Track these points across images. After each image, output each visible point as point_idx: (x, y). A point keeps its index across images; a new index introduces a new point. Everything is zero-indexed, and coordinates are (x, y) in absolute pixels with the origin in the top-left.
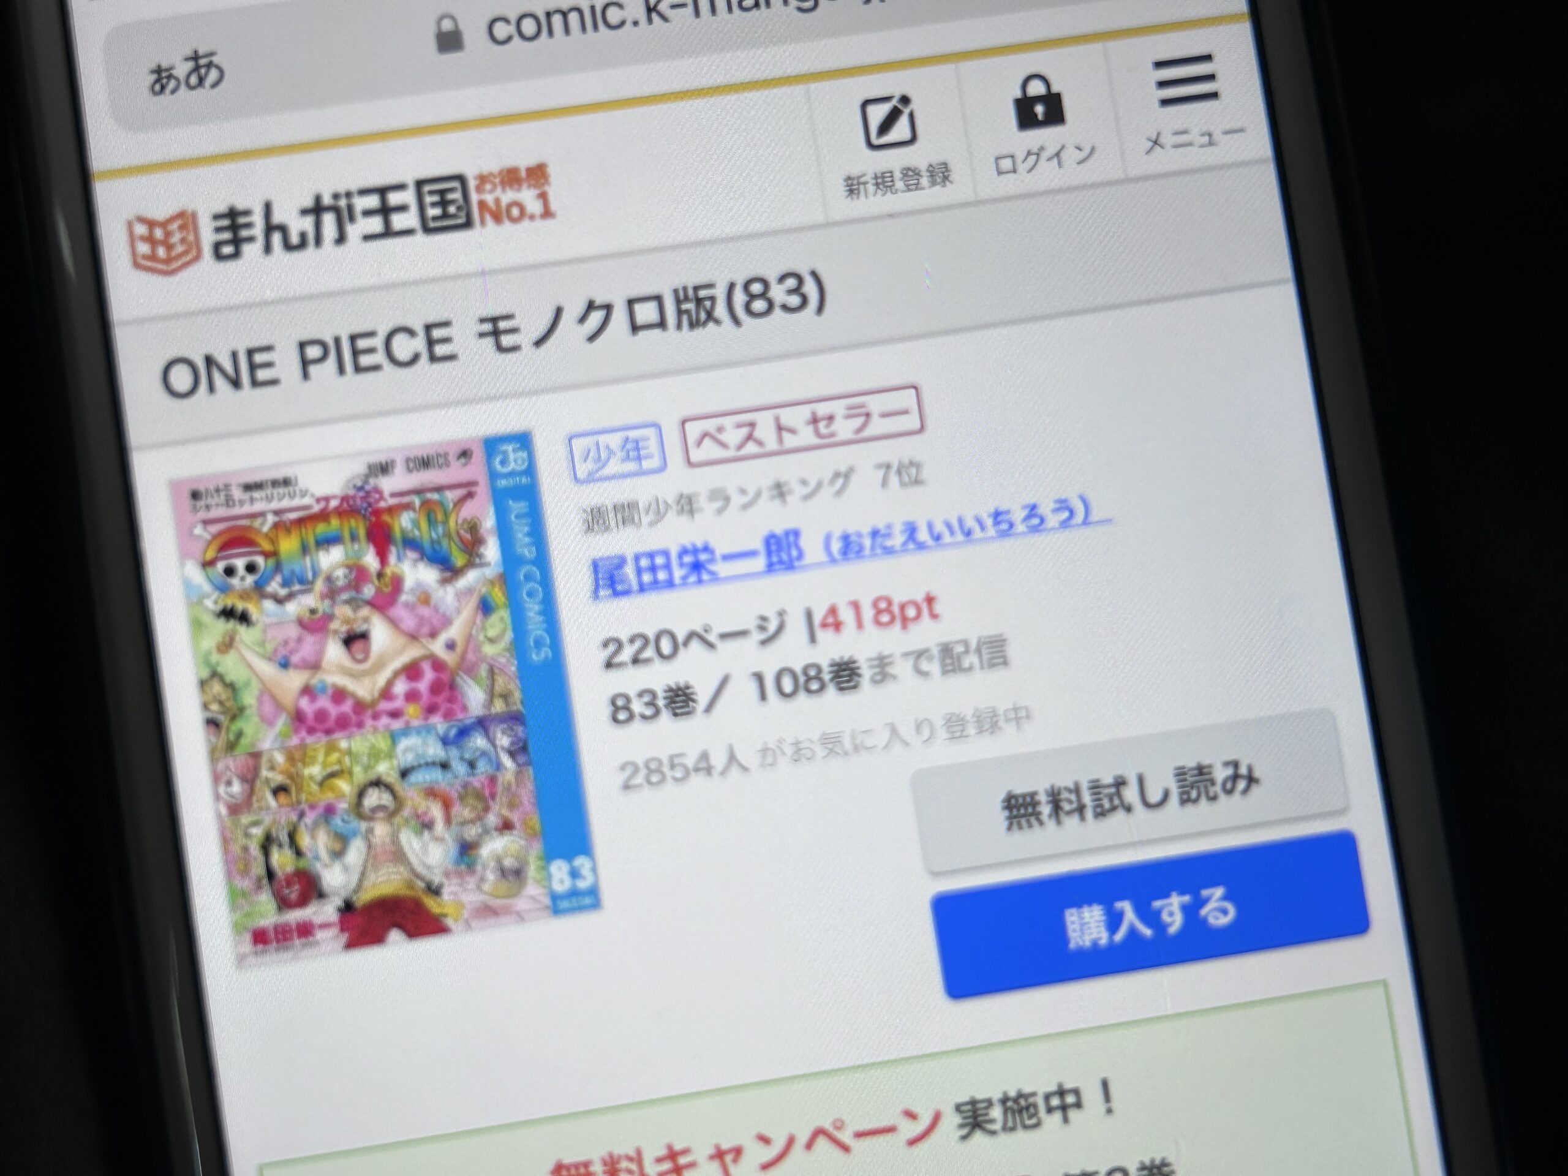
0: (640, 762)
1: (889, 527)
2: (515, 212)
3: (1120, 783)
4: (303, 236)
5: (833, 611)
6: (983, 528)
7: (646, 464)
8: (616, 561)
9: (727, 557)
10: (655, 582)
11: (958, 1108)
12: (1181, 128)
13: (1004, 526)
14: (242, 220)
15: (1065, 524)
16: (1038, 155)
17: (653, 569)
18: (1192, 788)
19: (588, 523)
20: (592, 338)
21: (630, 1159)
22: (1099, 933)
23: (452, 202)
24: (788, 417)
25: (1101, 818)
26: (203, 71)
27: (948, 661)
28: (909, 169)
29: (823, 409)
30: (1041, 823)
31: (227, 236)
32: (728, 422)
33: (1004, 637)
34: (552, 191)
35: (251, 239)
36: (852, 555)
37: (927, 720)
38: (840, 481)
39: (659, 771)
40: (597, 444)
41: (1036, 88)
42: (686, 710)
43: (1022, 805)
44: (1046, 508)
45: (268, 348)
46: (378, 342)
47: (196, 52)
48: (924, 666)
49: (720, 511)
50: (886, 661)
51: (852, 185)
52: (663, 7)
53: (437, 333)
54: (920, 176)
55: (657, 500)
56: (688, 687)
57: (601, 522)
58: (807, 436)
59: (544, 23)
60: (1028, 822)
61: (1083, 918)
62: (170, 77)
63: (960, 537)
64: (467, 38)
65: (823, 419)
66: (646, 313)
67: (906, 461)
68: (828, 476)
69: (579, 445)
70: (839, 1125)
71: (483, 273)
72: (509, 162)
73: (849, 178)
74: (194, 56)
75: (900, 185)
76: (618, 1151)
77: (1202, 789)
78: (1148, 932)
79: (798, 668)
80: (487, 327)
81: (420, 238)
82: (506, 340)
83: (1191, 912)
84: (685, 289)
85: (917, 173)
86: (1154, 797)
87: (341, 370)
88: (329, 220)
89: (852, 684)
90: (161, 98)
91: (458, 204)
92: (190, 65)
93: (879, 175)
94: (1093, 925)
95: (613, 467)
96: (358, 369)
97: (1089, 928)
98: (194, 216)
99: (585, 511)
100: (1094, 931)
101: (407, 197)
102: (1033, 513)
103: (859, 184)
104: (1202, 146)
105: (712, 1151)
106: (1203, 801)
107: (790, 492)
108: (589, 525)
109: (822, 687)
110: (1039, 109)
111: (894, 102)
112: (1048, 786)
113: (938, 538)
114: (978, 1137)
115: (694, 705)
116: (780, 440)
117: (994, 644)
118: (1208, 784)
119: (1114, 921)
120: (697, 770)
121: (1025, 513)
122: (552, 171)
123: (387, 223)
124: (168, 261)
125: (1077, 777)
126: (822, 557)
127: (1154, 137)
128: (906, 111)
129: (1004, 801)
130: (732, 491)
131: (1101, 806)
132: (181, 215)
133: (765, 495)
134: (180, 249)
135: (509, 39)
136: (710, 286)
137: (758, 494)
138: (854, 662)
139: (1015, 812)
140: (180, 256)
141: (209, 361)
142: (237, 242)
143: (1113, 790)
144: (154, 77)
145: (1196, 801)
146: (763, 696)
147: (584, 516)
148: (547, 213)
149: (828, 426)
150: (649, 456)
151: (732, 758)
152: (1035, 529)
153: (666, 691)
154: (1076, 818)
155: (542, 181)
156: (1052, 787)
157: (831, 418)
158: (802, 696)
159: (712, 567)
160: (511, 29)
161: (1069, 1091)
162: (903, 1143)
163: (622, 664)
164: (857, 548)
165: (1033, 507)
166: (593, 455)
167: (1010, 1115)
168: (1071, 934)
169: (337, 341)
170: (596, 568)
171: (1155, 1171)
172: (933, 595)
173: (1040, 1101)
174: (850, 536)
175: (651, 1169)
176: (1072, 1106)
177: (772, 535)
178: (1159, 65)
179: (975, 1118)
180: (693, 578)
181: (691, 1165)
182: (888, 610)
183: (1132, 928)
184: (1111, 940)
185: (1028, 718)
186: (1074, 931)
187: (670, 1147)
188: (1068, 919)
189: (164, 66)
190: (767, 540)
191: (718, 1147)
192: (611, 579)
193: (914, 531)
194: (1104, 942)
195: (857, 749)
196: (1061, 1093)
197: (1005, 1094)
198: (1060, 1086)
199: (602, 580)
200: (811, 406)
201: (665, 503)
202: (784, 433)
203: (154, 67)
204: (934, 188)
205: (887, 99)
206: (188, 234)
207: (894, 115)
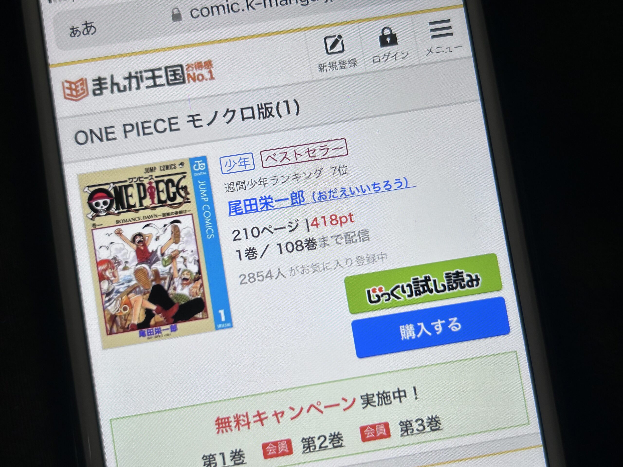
0: (246, 274)
1: (336, 189)
2: (200, 78)
4: (125, 87)
5: (316, 219)
6: (370, 190)
7: (248, 167)
8: (238, 202)
9: (276, 201)
11: (361, 397)
12: (440, 46)
13: (378, 189)
14: (103, 81)
15: (399, 188)
16: (388, 56)
17: (251, 205)
19: (227, 188)
20: (228, 123)
21: (244, 416)
22: (412, 334)
23: (178, 74)
24: (299, 150)
26: (89, 29)
29: (311, 147)
31: (98, 87)
32: (277, 152)
34: (213, 70)
35: (106, 88)
36: (322, 200)
37: (349, 259)
38: (318, 173)
39: (253, 277)
40: (230, 160)
41: (387, 32)
44: (392, 182)
45: (113, 127)
46: (152, 124)
47: (86, 22)
49: (274, 184)
51: (321, 67)
52: (253, 4)
53: (173, 121)
55: (251, 180)
57: (231, 188)
58: (306, 157)
59: (210, 10)
62: (77, 31)
63: (361, 193)
64: (183, 16)
65: (312, 150)
67: (342, 166)
68: (313, 171)
69: (224, 161)
70: (319, 403)
71: (189, 99)
72: (198, 60)
73: (320, 64)
75: (338, 67)
76: (240, 413)
78: (430, 334)
80: (191, 119)
81: (167, 86)
82: (197, 123)
83: (445, 326)
84: (261, 104)
85: (345, 63)
87: (139, 135)
88: (134, 81)
90: (74, 38)
91: (180, 75)
92: (84, 26)
93: (331, 63)
94: (410, 332)
95: (236, 168)
96: (144, 134)
98: (86, 80)
99: (226, 184)
101: (162, 73)
102: (388, 184)
103: (324, 66)
104: (447, 52)
105: (273, 413)
107: (300, 177)
108: (227, 190)
110: (388, 40)
111: (336, 37)
113: (353, 193)
114: (369, 407)
116: (296, 158)
119: (417, 330)
120: (267, 277)
121: (385, 184)
122: (214, 63)
123: (155, 82)
126: (312, 200)
127: (429, 49)
130: (279, 177)
132: (82, 79)
133: (291, 179)
134: (81, 92)
135: (198, 16)
136: (271, 103)
137: (288, 177)
140: (81, 94)
141: (91, 131)
142: (101, 89)
144: (72, 31)
147: (226, 186)
148: (212, 78)
149: (313, 153)
150: (248, 165)
151: (280, 272)
152: (388, 190)
155: (210, 66)
157: (315, 150)
159: (271, 204)
160: (199, 13)
161: (402, 391)
162: (342, 410)
163: (240, 239)
164: (324, 197)
165: (388, 182)
166: (229, 164)
167: (380, 400)
168: (402, 335)
169: (137, 124)
170: (230, 205)
171: (433, 420)
172: (352, 214)
173: (391, 395)
174: (322, 193)
175: (251, 419)
176: (403, 396)
177: (293, 193)
178: (431, 23)
179: (368, 401)
180: (265, 208)
181: (266, 418)
182: (335, 219)
183: (424, 332)
184: (416, 337)
185: (386, 257)
186: (403, 334)
187: (258, 412)
188: (401, 330)
189: (75, 27)
190: (291, 194)
191: (275, 412)
192: (236, 208)
193: (345, 191)
194: (414, 337)
195: (324, 269)
196: (399, 392)
197: (379, 392)
198: (398, 389)
199: (232, 209)
200: (307, 146)
201: (254, 181)
202: (297, 155)
203: (71, 27)
204: (351, 68)
205: (334, 36)
206: (84, 86)
207: (336, 42)
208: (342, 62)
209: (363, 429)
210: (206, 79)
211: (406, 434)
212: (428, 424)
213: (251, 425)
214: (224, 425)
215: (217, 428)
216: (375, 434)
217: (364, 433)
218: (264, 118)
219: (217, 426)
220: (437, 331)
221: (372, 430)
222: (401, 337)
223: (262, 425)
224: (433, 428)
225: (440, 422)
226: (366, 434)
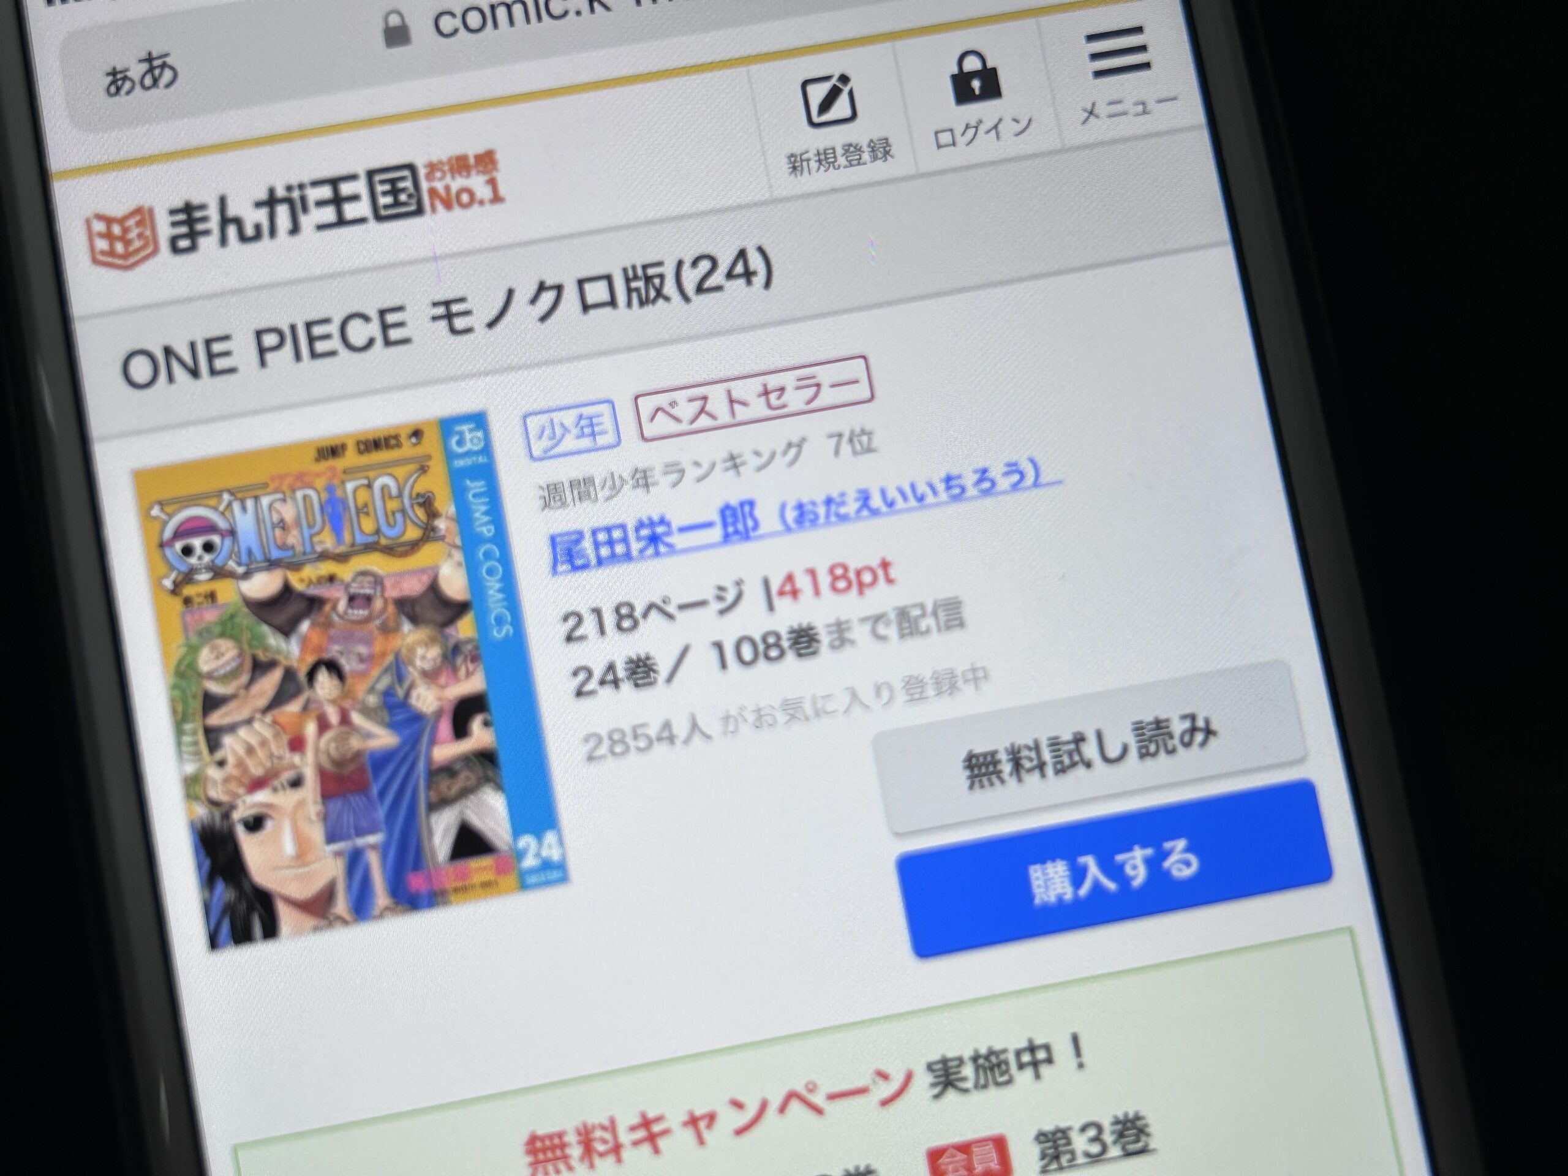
0: (603, 732)
1: (843, 495)
2: (465, 198)
3: (1079, 739)
4: (258, 228)
5: (790, 578)
6: (935, 492)
7: (601, 440)
8: (574, 537)
9: (683, 530)
11: (930, 1067)
12: (1116, 97)
13: (956, 491)
14: (198, 214)
15: (1015, 487)
16: (976, 127)
17: (611, 543)
18: (1151, 742)
19: (545, 498)
20: (543, 318)
21: (603, 1128)
22: (1064, 887)
23: (403, 190)
24: (740, 390)
25: (1061, 774)
26: (157, 72)
27: (906, 625)
28: (850, 145)
29: (773, 381)
30: (1002, 781)
31: (184, 230)
32: (681, 396)
33: (959, 600)
34: (500, 177)
35: (207, 233)
36: (807, 524)
37: (883, 684)
38: (793, 451)
39: (622, 741)
40: (552, 421)
41: (972, 64)
42: (648, 680)
43: (983, 764)
44: (996, 473)
45: (226, 338)
46: (333, 328)
47: (150, 54)
48: (882, 630)
49: (675, 485)
50: (844, 626)
51: (795, 161)
53: (391, 318)
54: (862, 152)
55: (612, 474)
56: (648, 658)
57: (558, 498)
58: (759, 408)
59: (489, 16)
60: (990, 780)
61: (1047, 874)
62: (125, 78)
63: (913, 503)
64: (414, 32)
65: (776, 390)
66: (597, 292)
67: (858, 430)
68: (780, 447)
69: (534, 423)
70: (812, 1088)
71: (435, 258)
72: (458, 150)
73: (792, 155)
74: (148, 57)
75: (842, 161)
76: (592, 1121)
77: (1161, 743)
78: (1111, 886)
79: (757, 638)
80: (441, 310)
81: (372, 225)
82: (460, 323)
83: (1154, 864)
84: (634, 268)
85: (858, 149)
86: (1113, 752)
87: (298, 357)
88: (283, 211)
89: (811, 650)
90: (117, 98)
91: (408, 193)
92: (145, 66)
93: (821, 151)
94: (1057, 880)
95: (570, 443)
96: (314, 355)
97: (1054, 884)
98: (151, 211)
99: (541, 488)
100: (1059, 886)
101: (360, 187)
102: (984, 476)
103: (802, 161)
104: (1137, 115)
105: (685, 1117)
106: (1162, 755)
107: (744, 464)
108: (545, 502)
109: (782, 654)
110: (976, 84)
111: (834, 81)
112: (1008, 745)
113: (891, 504)
114: (951, 1095)
115: (656, 675)
116: (733, 413)
117: (950, 607)
118: (1166, 737)
119: (1078, 876)
120: (660, 739)
121: (976, 477)
122: (499, 156)
123: (340, 213)
124: (126, 256)
125: (1036, 736)
126: (779, 527)
127: (1089, 108)
128: (846, 90)
129: (965, 761)
130: (686, 464)
131: (1061, 762)
132: (138, 211)
133: (720, 467)
134: (137, 244)
135: (456, 31)
136: (660, 264)
137: (713, 465)
138: (811, 628)
140: (138, 250)
141: (168, 351)
142: (193, 235)
143: (1072, 746)
144: (110, 78)
145: (1154, 755)
146: (724, 665)
147: (541, 493)
148: (497, 199)
149: (779, 398)
150: (601, 433)
151: (694, 726)
152: (986, 493)
153: (627, 663)
154: (1037, 774)
155: (490, 167)
156: (1013, 746)
157: (782, 390)
158: (762, 663)
159: (668, 540)
160: (457, 22)
161: (1040, 1047)
162: (877, 1103)
163: (583, 638)
164: (812, 517)
165: (984, 471)
166: (547, 432)
167: (981, 1072)
168: (1036, 890)
169: (293, 328)
170: (554, 546)
172: (888, 561)
173: (1011, 1058)
174: (805, 505)
175: (625, 1137)
176: (1043, 1062)
177: (728, 507)
178: (1091, 38)
179: (947, 1077)
180: (650, 551)
181: (665, 1132)
182: (844, 577)
183: (1096, 883)
184: (1076, 895)
185: (986, 678)
186: (1039, 887)
187: (643, 1116)
188: (1033, 876)
189: (119, 69)
190: (722, 511)
191: (691, 1113)
192: (570, 554)
193: (867, 498)
194: (1069, 897)
195: (817, 714)
196: (1032, 1049)
197: (976, 1052)
198: (1030, 1042)
199: (561, 556)
200: (761, 379)
201: (621, 477)
202: (737, 407)
203: (109, 70)
204: (876, 162)
205: (827, 78)
206: (145, 229)
207: (834, 93)
208: (852, 149)
210: (481, 203)
211: (1054, 1166)
212: (1114, 1137)
213: (626, 1154)
214: (549, 1155)
215: (531, 1165)
219: (531, 1158)
220: (1134, 878)
221: (960, 1157)
222: (1033, 897)
223: (656, 1151)
224: (1131, 1148)
225: (1148, 1130)
226: (943, 1167)
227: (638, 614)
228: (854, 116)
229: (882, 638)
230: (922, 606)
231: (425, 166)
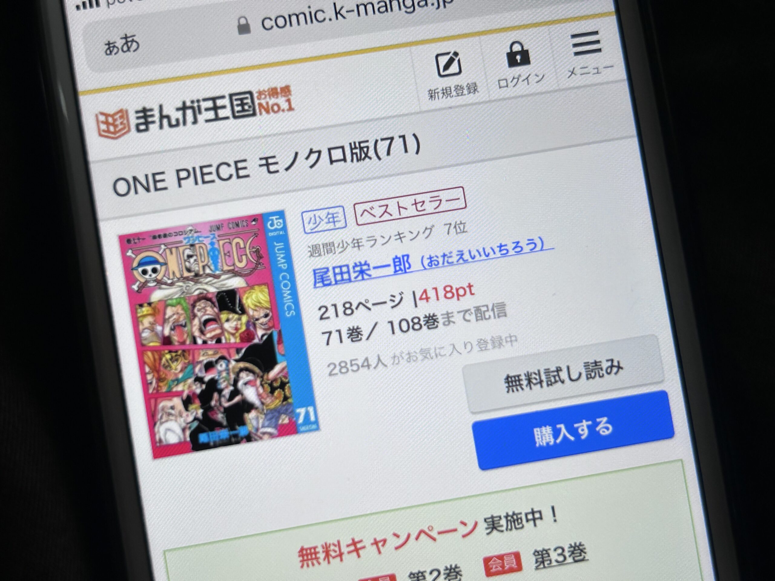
0: (337, 363)
1: (451, 253)
2: (276, 108)
3: (559, 370)
4: (177, 120)
5: (425, 291)
6: (495, 253)
7: (338, 225)
8: (326, 270)
9: (375, 268)
10: (343, 279)
11: (485, 520)
12: (584, 65)
13: (505, 251)
14: (149, 113)
15: (532, 250)
16: (518, 78)
17: (342, 273)
18: (592, 372)
19: (311, 252)
20: (312, 167)
21: (335, 545)
22: (550, 439)
23: (246, 104)
24: (404, 202)
25: (550, 387)
26: (129, 44)
27: (479, 315)
28: (458, 86)
29: (419, 198)
30: (522, 389)
31: (142, 121)
32: (375, 204)
33: (504, 304)
34: (292, 98)
35: (153, 122)
36: (434, 266)
37: (469, 342)
38: (428, 232)
39: (345, 367)
40: (315, 215)
41: (517, 48)
42: (358, 339)
43: (513, 381)
44: (523, 243)
45: (162, 173)
46: (213, 169)
47: (126, 35)
48: (467, 317)
49: (372, 246)
50: (450, 315)
51: (432, 93)
52: (343, 12)
53: (240, 165)
54: (464, 89)
55: (343, 241)
56: (358, 328)
57: (317, 252)
58: (412, 211)
59: (288, 20)
60: (517, 388)
61: (541, 432)
62: (114, 47)
63: (484, 257)
64: (252, 28)
65: (420, 202)
66: (337, 154)
67: (459, 222)
68: (422, 231)
69: (306, 216)
70: (431, 528)
71: (261, 137)
72: (273, 85)
73: (430, 91)
74: (124, 36)
75: (454, 93)
76: (330, 542)
77: (597, 372)
78: (572, 438)
79: (409, 319)
80: (264, 162)
81: (231, 121)
82: (272, 168)
83: (592, 429)
84: (355, 143)
85: (462, 88)
86: (574, 376)
87: (196, 183)
88: (189, 112)
89: (435, 326)
90: (110, 57)
91: (249, 105)
92: (124, 41)
93: (444, 88)
94: (547, 435)
95: (323, 226)
96: (204, 182)
97: (545, 437)
98: (127, 111)
99: (309, 247)
100: (548, 438)
101: (226, 102)
102: (518, 245)
103: (435, 93)
104: (594, 74)
105: (372, 541)
106: (597, 378)
107: (404, 237)
109: (421, 327)
110: (518, 57)
111: (451, 55)
112: (525, 372)
114: (495, 532)
115: (361, 337)
116: (400, 213)
117: (500, 307)
118: (599, 370)
119: (556, 433)
120: (363, 366)
121: (514, 245)
122: (292, 88)
123: (216, 114)
124: (115, 133)
125: (539, 368)
126: (420, 267)
127: (572, 70)
128: (457, 59)
129: (505, 379)
130: (377, 237)
131: (551, 381)
132: (121, 111)
133: (393, 238)
134: (120, 127)
135: (272, 27)
136: (367, 141)
137: (390, 238)
138: (435, 316)
139: (511, 384)
140: (120, 130)
141: (135, 179)
142: (147, 123)
143: (556, 373)
144: (107, 47)
145: (594, 378)
146: (393, 333)
147: (309, 249)
148: (291, 109)
149: (421, 206)
150: (338, 221)
151: (379, 360)
152: (518, 253)
153: (348, 330)
154: (539, 386)
155: (288, 93)
156: (528, 372)
157: (424, 202)
158: (411, 332)
159: (368, 272)
160: (273, 23)
161: (537, 512)
162: (461, 536)
163: (328, 318)
164: (436, 263)
165: (518, 243)
166: (313, 220)
167: (509, 523)
168: (537, 440)
169: (194, 169)
170: (315, 274)
171: (577, 548)
172: (471, 284)
173: (523, 516)
174: (433, 257)
175: (345, 550)
176: (538, 519)
177: (396, 257)
178: (574, 36)
179: (493, 525)
180: (360, 278)
181: (364, 547)
182: (451, 291)
183: (565, 437)
184: (555, 442)
185: (516, 340)
186: (538, 438)
187: (353, 540)
188: (536, 433)
189: (111, 42)
190: (394, 259)
191: (375, 539)
192: (322, 278)
193: (462, 255)
194: (552, 443)
195: (436, 356)
196: (533, 513)
197: (507, 514)
198: (532, 509)
199: (318, 279)
200: (414, 197)
201: (346, 242)
202: (401, 209)
203: (107, 42)
204: (470, 94)
205: (448, 53)
206: (124, 120)
207: (451, 61)
208: (459, 88)
209: (487, 561)
210: (283, 110)
211: (542, 566)
212: (570, 553)
213: (344, 557)
214: (309, 557)
215: (301, 561)
216: (503, 566)
217: (489, 566)
218: (358, 160)
219: (301, 558)
220: (582, 435)
221: (498, 561)
222: (535, 443)
223: (359, 556)
224: (576, 559)
225: (585, 551)
226: (491, 566)
227: (354, 307)
228: (460, 72)
229: (469, 321)
230: (487, 306)
231: (257, 92)
